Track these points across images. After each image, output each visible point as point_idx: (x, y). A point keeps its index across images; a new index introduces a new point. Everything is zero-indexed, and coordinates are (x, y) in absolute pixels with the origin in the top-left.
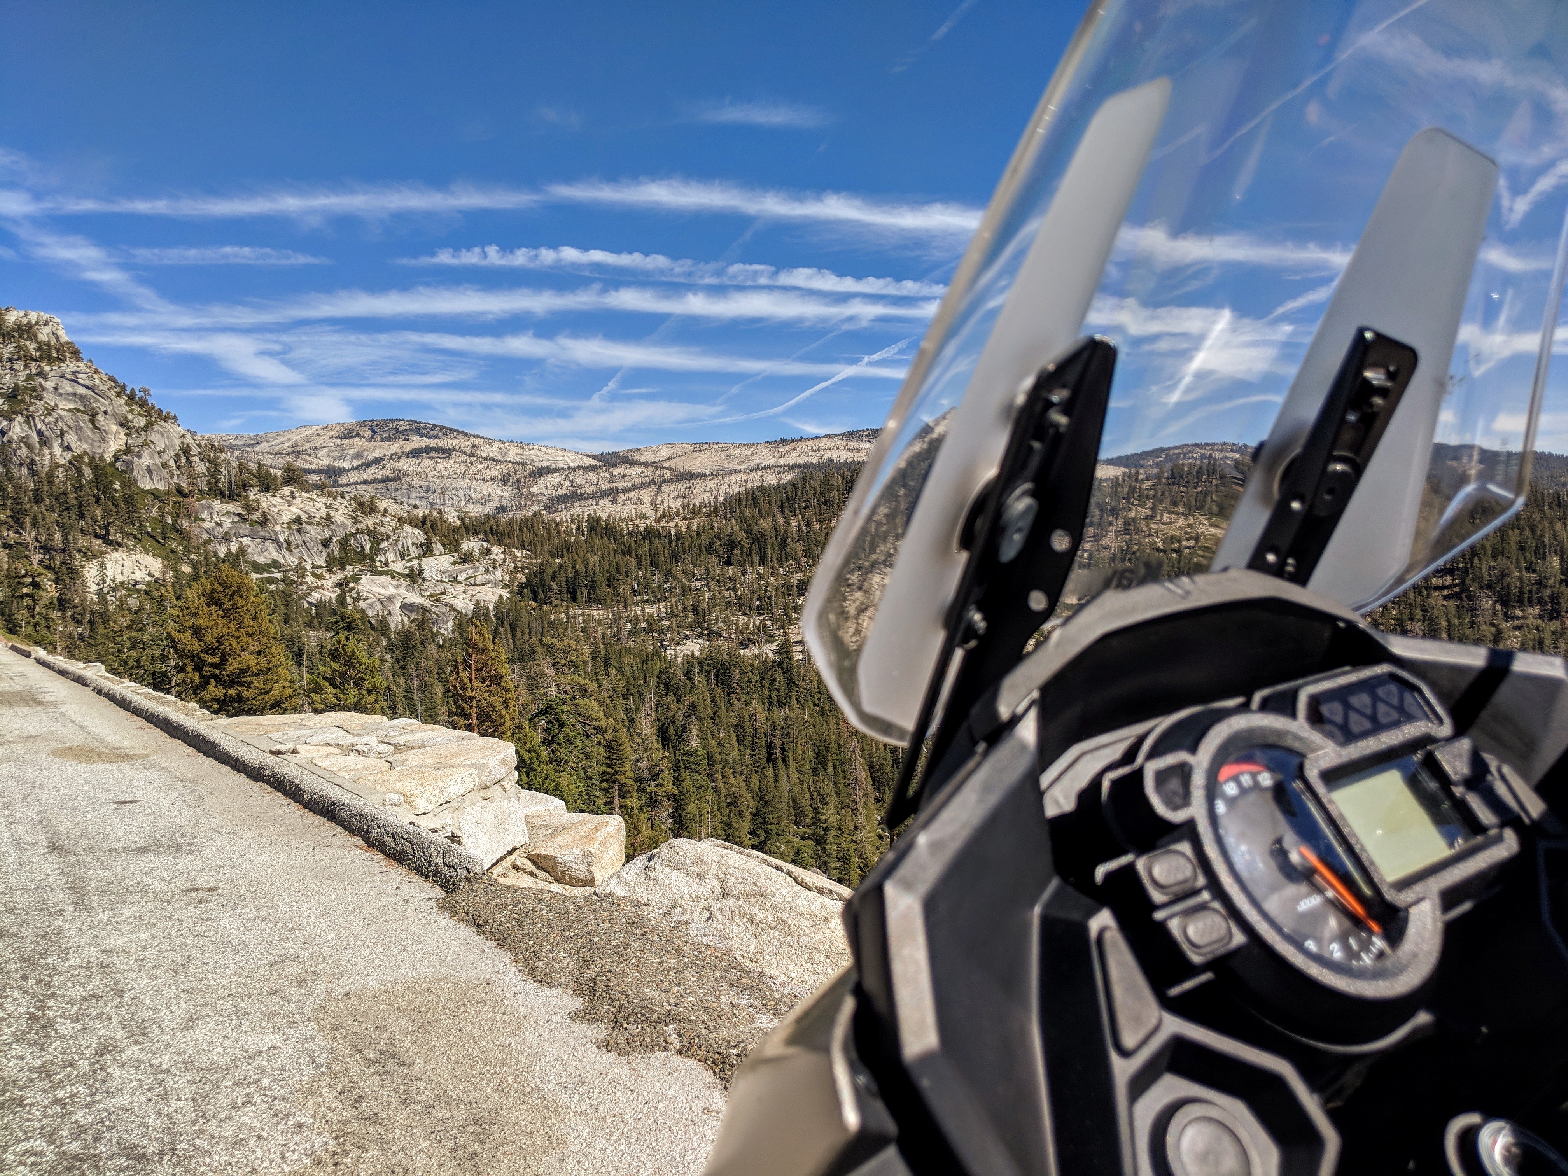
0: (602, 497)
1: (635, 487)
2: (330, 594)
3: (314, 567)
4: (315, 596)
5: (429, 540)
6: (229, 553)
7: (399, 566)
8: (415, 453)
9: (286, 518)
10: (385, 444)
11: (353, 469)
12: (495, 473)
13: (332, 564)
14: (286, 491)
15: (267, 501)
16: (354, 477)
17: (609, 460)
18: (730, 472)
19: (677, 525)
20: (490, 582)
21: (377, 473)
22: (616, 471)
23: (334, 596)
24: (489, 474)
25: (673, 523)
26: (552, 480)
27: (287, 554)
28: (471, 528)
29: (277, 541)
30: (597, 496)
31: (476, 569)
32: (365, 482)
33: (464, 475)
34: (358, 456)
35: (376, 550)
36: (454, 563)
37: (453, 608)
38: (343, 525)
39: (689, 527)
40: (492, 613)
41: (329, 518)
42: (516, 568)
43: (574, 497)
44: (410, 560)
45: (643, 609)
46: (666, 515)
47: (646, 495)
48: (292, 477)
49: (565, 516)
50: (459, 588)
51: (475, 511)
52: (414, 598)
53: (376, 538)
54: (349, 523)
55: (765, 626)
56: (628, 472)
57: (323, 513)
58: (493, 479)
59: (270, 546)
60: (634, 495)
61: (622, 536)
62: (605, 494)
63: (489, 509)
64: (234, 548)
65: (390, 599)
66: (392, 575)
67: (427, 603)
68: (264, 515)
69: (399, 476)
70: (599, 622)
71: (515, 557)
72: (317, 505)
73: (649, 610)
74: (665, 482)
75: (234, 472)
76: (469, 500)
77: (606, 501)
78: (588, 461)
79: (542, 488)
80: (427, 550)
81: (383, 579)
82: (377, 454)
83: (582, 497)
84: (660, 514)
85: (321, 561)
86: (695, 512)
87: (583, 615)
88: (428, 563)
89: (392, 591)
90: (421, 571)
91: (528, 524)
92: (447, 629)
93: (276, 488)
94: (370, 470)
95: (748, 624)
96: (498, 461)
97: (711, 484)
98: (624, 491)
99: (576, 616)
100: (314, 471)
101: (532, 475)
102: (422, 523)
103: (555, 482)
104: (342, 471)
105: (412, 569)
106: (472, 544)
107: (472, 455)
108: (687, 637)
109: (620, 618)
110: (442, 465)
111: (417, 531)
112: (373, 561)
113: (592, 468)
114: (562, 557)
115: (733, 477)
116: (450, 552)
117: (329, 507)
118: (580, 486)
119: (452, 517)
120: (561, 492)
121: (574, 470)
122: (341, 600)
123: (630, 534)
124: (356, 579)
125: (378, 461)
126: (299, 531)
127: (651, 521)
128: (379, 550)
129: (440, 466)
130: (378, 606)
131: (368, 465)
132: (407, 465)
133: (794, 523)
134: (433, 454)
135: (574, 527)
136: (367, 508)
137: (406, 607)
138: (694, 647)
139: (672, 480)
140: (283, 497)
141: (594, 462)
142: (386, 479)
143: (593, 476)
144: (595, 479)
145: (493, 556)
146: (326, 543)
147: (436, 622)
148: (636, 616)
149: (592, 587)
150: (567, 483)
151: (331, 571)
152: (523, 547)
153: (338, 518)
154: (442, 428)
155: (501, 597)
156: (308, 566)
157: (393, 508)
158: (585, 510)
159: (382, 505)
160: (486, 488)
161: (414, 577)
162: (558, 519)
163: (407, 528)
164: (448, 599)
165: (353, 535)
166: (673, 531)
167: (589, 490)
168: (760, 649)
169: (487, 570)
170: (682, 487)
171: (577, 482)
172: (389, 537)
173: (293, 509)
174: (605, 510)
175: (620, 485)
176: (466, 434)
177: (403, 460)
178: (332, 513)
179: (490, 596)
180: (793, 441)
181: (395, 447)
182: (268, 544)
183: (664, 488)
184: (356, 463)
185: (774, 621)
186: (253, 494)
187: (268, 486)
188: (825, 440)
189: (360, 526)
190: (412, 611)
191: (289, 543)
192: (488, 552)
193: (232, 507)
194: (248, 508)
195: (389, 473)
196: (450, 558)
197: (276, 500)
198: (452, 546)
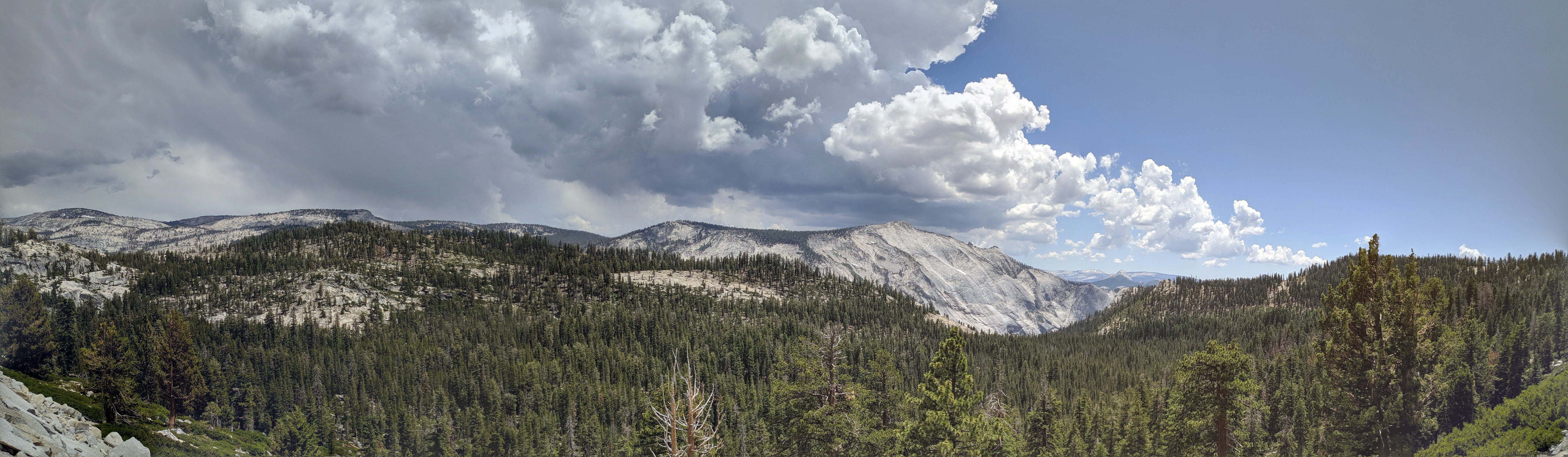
0: (169, 243)
1: (186, 238)
2: (49, 290)
3: (42, 277)
4: (42, 290)
5: (92, 265)
6: (6, 271)
7: (78, 276)
8: (85, 223)
9: (29, 255)
10: (71, 220)
11: (57, 231)
12: (120, 232)
13: (51, 275)
14: (30, 242)
15: (22, 247)
16: (57, 235)
17: (174, 224)
18: (234, 230)
19: (210, 256)
20: (120, 284)
21: (68, 233)
22: (177, 230)
23: (50, 290)
24: (117, 232)
25: (209, 255)
26: (147, 235)
27: (30, 271)
28: (111, 258)
29: (25, 265)
30: (169, 242)
31: (114, 278)
32: (62, 238)
33: (106, 234)
34: (58, 226)
35: (68, 269)
36: (104, 275)
37: (103, 297)
38: (54, 257)
39: (217, 257)
40: (122, 299)
41: (48, 254)
42: (132, 277)
43: (157, 243)
44: (83, 274)
45: (195, 298)
46: (205, 251)
47: (192, 241)
48: (33, 236)
49: (155, 252)
50: (106, 287)
51: (111, 250)
52: (86, 292)
53: (69, 263)
54: (57, 256)
55: (257, 306)
56: (183, 230)
57: (45, 251)
58: (119, 235)
59: (23, 267)
60: (186, 241)
61: (183, 261)
62: (172, 241)
63: (117, 250)
64: (8, 268)
65: (75, 292)
66: (76, 280)
67: (92, 294)
68: (20, 253)
69: (77, 234)
70: (174, 304)
71: (132, 272)
72: (43, 248)
73: (197, 298)
74: (201, 235)
75: (8, 233)
76: (108, 245)
77: (173, 244)
78: (164, 225)
79: (143, 238)
80: (91, 269)
81: (72, 282)
82: (67, 224)
83: (161, 243)
84: (202, 250)
85: (45, 274)
86: (220, 249)
87: (165, 300)
88: (92, 274)
89: (76, 288)
90: (89, 279)
91: (138, 255)
92: (101, 307)
93: (26, 241)
94: (64, 232)
95: (248, 305)
96: (121, 226)
97: (224, 236)
98: (181, 239)
99: (162, 301)
100: (40, 233)
101: (137, 232)
102: (88, 256)
103: (148, 236)
104: (52, 233)
105: (84, 278)
106: (113, 265)
107: (109, 224)
108: (217, 312)
109: (184, 302)
110: (96, 228)
111: (87, 260)
112: (67, 274)
113: (166, 229)
114: (154, 272)
115: (235, 232)
116: (102, 269)
117: (48, 249)
118: (160, 238)
119: (102, 254)
120: (151, 240)
121: (157, 230)
122: (54, 292)
123: (187, 260)
124: (59, 282)
125: (67, 228)
126: (35, 260)
127: (197, 254)
128: (70, 268)
129: (95, 230)
130: (70, 296)
131: (63, 230)
132: (80, 229)
133: (270, 255)
134: (92, 224)
135: (160, 257)
136: (65, 249)
137: (82, 296)
138: (222, 316)
139: (205, 234)
140: (28, 245)
141: (167, 226)
142: (71, 236)
143: (166, 232)
144: (167, 234)
145: (122, 271)
146: (46, 266)
147: (96, 303)
148: (192, 301)
149: (170, 286)
150: (154, 236)
151: (49, 279)
152: (135, 267)
153: (52, 254)
154: (96, 211)
155: (126, 291)
156: (39, 276)
157: (75, 249)
158: (164, 249)
159: (71, 248)
160: (116, 239)
161: (86, 282)
162: (152, 253)
163: (83, 258)
164: (101, 292)
165: (58, 262)
166: (209, 259)
167: (164, 239)
168: (255, 318)
169: (119, 278)
170: (210, 237)
171: (159, 235)
172: (74, 263)
173: (33, 250)
174: (173, 248)
175: (179, 236)
176: (107, 214)
177: (79, 227)
178: (50, 252)
179: (121, 290)
180: (264, 214)
181: (75, 221)
182: (22, 265)
183: (201, 238)
184: (58, 229)
185: (262, 303)
186: (17, 244)
187: (22, 239)
188: (280, 215)
189: (62, 258)
190: (85, 298)
191: (31, 266)
192: (119, 270)
193: (8, 250)
194: (14, 250)
195: (73, 233)
196: (101, 272)
197: (25, 246)
198: (103, 267)
